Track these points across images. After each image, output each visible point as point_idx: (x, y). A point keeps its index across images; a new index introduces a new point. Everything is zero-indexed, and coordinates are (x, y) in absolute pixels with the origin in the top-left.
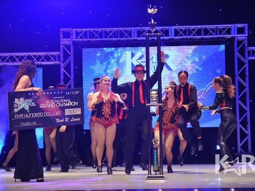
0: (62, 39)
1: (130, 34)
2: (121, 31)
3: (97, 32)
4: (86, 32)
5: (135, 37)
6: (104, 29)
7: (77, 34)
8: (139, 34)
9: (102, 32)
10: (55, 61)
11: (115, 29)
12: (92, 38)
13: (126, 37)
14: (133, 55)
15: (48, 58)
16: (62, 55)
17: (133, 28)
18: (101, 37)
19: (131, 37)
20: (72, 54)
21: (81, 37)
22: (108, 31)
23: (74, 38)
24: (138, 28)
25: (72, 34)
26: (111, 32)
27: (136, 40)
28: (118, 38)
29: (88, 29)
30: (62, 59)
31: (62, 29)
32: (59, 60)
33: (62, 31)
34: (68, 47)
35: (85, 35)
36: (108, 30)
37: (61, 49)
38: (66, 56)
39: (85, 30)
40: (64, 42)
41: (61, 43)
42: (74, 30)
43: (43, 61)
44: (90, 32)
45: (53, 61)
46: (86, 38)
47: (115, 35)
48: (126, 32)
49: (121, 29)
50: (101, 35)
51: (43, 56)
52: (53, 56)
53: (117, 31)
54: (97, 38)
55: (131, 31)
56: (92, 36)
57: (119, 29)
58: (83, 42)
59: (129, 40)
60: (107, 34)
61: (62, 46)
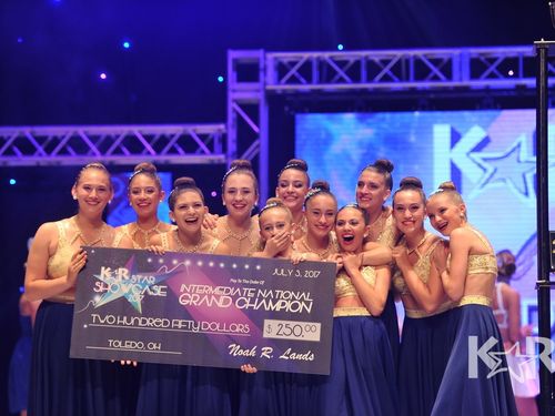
0: (233, 84)
1: (447, 69)
2: (418, 62)
3: (342, 64)
4: (308, 64)
5: (461, 80)
6: (363, 54)
7: (282, 69)
8: (477, 68)
9: (358, 63)
10: (212, 151)
11: (399, 54)
12: (328, 81)
13: (436, 78)
14: (455, 138)
15: (188, 144)
16: (232, 135)
17: (456, 52)
18: (356, 79)
19: (449, 77)
20: (262, 130)
21: (293, 80)
22: (377, 60)
23: (270, 82)
24: (475, 51)
25: (265, 69)
26: (385, 62)
27: (466, 89)
28: (408, 80)
29: (315, 55)
30: (232, 147)
31: (233, 55)
32: (224, 150)
33: (235, 61)
34: (251, 109)
35: (306, 71)
36: (376, 55)
37: (231, 116)
38: (246, 137)
39: (306, 55)
40: (241, 93)
41: (232, 96)
42: (271, 56)
43: (173, 151)
44: (321, 63)
45: (203, 152)
46: (309, 81)
47: (399, 71)
48: (436, 62)
49: (419, 53)
50: (354, 72)
51: (172, 136)
52: (203, 137)
53: (407, 61)
54: (341, 80)
55: (450, 61)
56: (327, 73)
57: (412, 53)
58: (297, 94)
59: (445, 90)
60: (373, 69)
61: (232, 106)
